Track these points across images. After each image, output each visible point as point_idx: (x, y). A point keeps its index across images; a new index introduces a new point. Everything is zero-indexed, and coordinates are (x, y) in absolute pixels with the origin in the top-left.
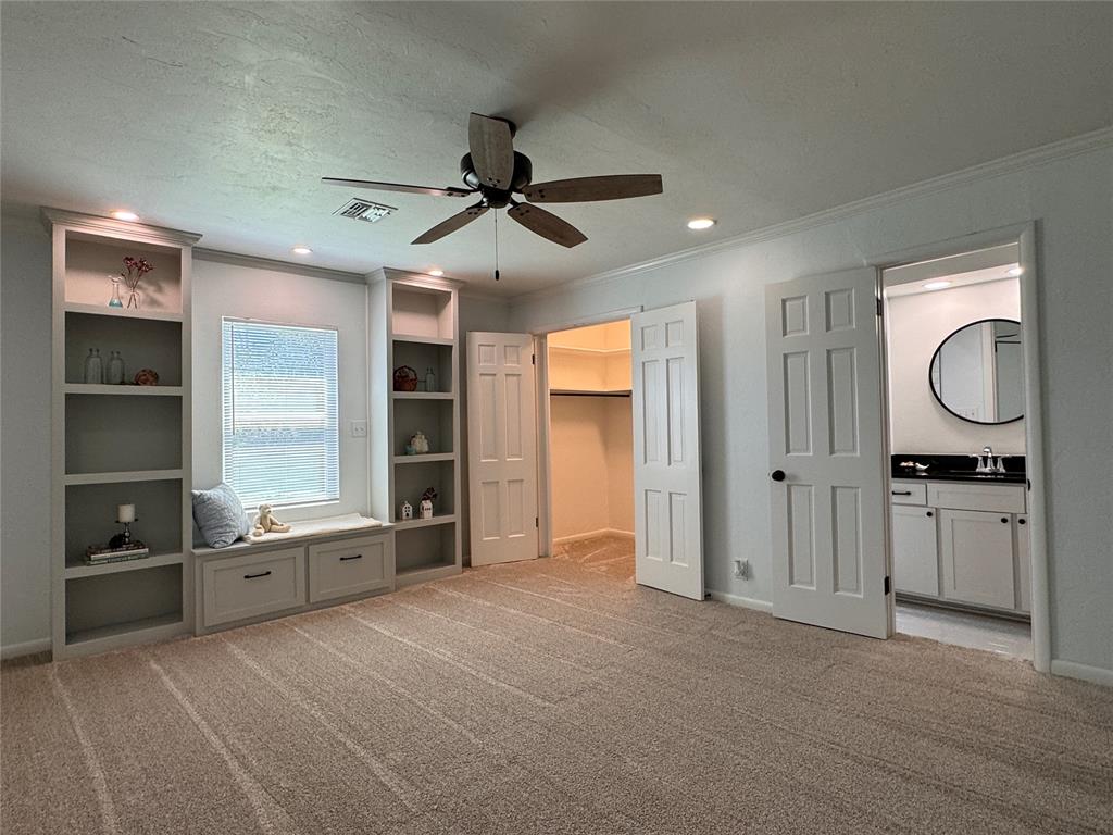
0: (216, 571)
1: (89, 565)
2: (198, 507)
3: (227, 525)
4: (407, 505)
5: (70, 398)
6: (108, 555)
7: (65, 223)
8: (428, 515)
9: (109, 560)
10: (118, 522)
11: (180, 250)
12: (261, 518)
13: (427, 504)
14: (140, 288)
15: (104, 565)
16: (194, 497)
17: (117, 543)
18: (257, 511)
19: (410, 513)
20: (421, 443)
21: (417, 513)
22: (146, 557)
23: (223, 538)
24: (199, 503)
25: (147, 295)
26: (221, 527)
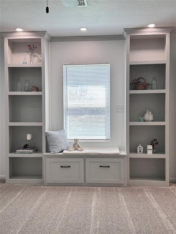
0: (50, 162)
1: (15, 153)
2: (47, 137)
3: (56, 145)
4: (140, 146)
5: (10, 96)
6: (21, 151)
7: (7, 36)
8: (150, 152)
9: (21, 153)
10: (26, 140)
11: (41, 39)
12: (74, 144)
13: (150, 147)
14: (36, 56)
15: (20, 154)
16: (46, 133)
17: (26, 147)
18: (73, 141)
19: (142, 150)
20: (149, 116)
21: (145, 151)
22: (32, 153)
23: (54, 150)
24: (47, 136)
25: (38, 58)
26: (54, 146)
